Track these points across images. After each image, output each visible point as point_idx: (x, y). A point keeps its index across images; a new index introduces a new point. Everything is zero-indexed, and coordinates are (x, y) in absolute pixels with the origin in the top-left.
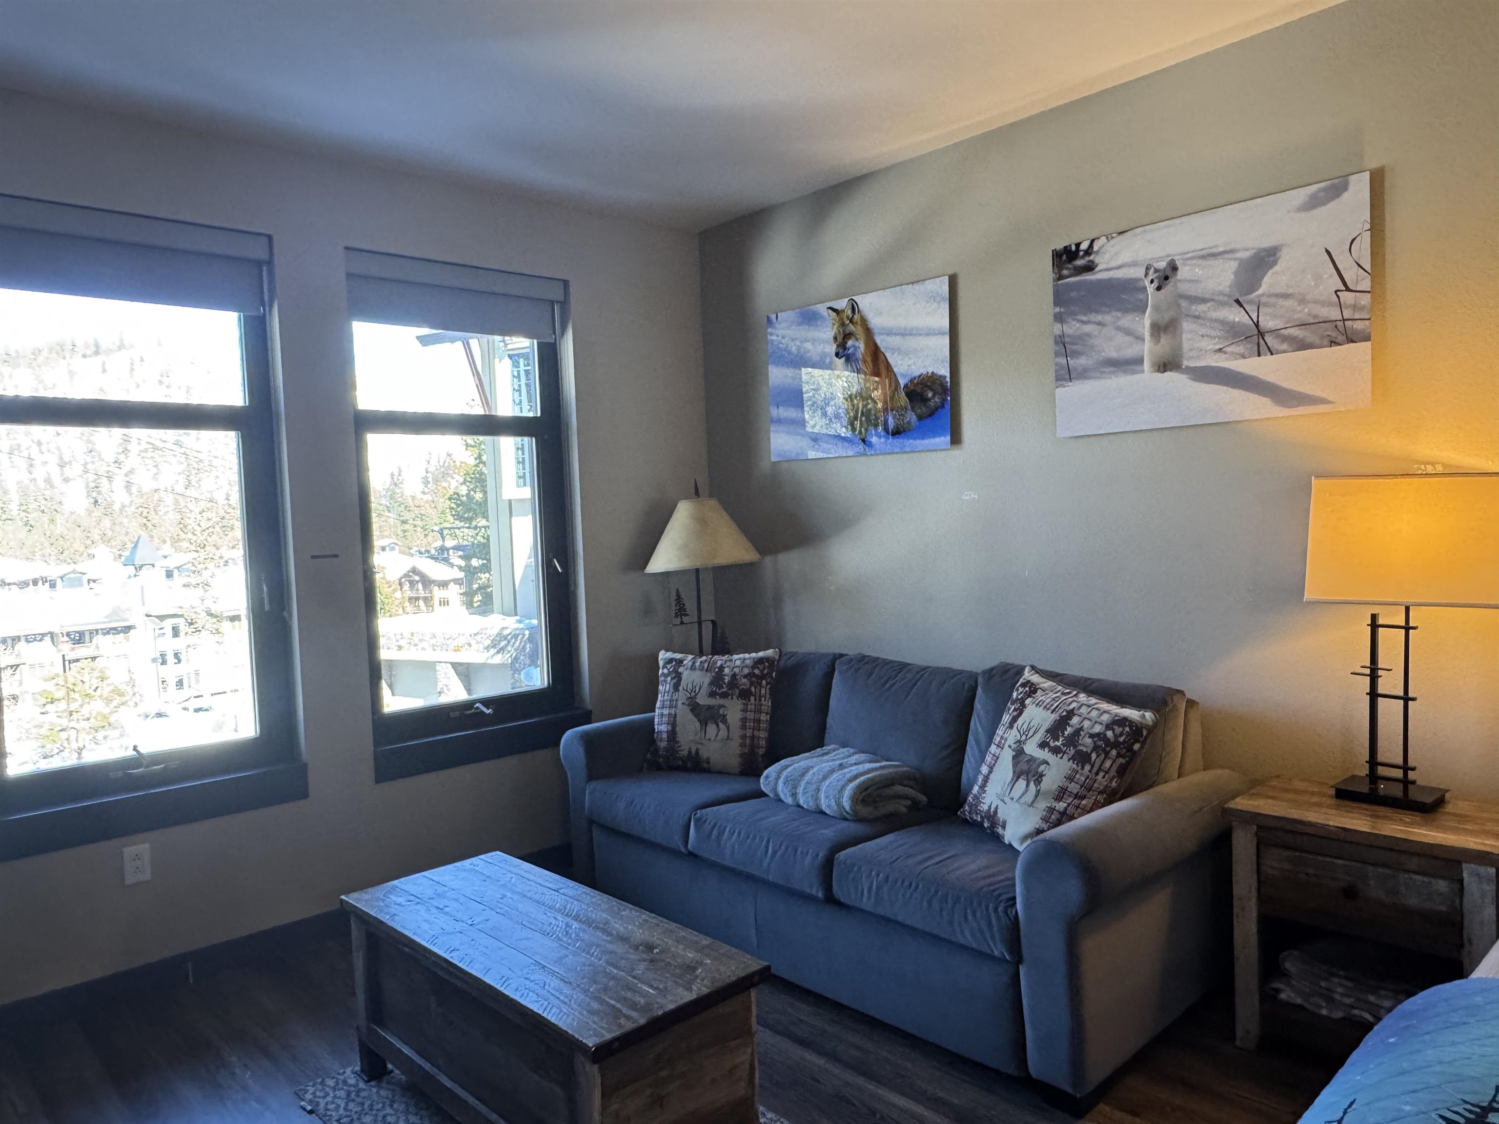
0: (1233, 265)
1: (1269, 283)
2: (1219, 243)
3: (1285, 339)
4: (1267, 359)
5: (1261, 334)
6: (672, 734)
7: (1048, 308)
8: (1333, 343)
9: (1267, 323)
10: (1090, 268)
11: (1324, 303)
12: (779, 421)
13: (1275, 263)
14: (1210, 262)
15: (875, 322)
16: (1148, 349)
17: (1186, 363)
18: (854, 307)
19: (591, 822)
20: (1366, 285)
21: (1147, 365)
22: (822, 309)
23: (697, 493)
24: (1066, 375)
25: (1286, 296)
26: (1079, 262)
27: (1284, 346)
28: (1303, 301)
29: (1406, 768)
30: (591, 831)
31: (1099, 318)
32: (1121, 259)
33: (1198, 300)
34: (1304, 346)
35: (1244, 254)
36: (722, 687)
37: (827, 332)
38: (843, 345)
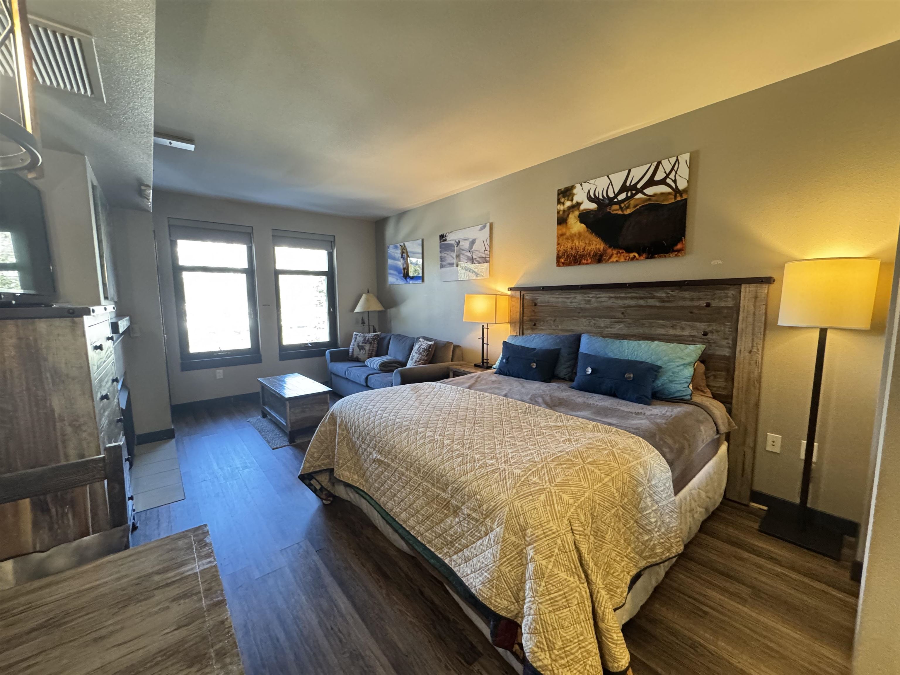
0: (469, 242)
1: (475, 247)
2: (466, 236)
3: (477, 261)
4: (474, 265)
5: (473, 259)
7: (439, 250)
8: (484, 263)
9: (474, 257)
10: (445, 240)
11: (482, 253)
12: (390, 274)
13: (475, 243)
14: (465, 241)
15: (409, 250)
16: (455, 261)
18: (404, 245)
19: (331, 373)
20: (489, 250)
21: (455, 265)
22: (398, 245)
23: (368, 292)
24: (442, 266)
25: (477, 251)
26: (444, 239)
28: (479, 252)
29: (487, 360)
30: (331, 376)
31: (447, 253)
32: (451, 238)
33: (463, 250)
34: (480, 263)
35: (470, 240)
36: (366, 341)
37: (399, 251)
38: (402, 255)
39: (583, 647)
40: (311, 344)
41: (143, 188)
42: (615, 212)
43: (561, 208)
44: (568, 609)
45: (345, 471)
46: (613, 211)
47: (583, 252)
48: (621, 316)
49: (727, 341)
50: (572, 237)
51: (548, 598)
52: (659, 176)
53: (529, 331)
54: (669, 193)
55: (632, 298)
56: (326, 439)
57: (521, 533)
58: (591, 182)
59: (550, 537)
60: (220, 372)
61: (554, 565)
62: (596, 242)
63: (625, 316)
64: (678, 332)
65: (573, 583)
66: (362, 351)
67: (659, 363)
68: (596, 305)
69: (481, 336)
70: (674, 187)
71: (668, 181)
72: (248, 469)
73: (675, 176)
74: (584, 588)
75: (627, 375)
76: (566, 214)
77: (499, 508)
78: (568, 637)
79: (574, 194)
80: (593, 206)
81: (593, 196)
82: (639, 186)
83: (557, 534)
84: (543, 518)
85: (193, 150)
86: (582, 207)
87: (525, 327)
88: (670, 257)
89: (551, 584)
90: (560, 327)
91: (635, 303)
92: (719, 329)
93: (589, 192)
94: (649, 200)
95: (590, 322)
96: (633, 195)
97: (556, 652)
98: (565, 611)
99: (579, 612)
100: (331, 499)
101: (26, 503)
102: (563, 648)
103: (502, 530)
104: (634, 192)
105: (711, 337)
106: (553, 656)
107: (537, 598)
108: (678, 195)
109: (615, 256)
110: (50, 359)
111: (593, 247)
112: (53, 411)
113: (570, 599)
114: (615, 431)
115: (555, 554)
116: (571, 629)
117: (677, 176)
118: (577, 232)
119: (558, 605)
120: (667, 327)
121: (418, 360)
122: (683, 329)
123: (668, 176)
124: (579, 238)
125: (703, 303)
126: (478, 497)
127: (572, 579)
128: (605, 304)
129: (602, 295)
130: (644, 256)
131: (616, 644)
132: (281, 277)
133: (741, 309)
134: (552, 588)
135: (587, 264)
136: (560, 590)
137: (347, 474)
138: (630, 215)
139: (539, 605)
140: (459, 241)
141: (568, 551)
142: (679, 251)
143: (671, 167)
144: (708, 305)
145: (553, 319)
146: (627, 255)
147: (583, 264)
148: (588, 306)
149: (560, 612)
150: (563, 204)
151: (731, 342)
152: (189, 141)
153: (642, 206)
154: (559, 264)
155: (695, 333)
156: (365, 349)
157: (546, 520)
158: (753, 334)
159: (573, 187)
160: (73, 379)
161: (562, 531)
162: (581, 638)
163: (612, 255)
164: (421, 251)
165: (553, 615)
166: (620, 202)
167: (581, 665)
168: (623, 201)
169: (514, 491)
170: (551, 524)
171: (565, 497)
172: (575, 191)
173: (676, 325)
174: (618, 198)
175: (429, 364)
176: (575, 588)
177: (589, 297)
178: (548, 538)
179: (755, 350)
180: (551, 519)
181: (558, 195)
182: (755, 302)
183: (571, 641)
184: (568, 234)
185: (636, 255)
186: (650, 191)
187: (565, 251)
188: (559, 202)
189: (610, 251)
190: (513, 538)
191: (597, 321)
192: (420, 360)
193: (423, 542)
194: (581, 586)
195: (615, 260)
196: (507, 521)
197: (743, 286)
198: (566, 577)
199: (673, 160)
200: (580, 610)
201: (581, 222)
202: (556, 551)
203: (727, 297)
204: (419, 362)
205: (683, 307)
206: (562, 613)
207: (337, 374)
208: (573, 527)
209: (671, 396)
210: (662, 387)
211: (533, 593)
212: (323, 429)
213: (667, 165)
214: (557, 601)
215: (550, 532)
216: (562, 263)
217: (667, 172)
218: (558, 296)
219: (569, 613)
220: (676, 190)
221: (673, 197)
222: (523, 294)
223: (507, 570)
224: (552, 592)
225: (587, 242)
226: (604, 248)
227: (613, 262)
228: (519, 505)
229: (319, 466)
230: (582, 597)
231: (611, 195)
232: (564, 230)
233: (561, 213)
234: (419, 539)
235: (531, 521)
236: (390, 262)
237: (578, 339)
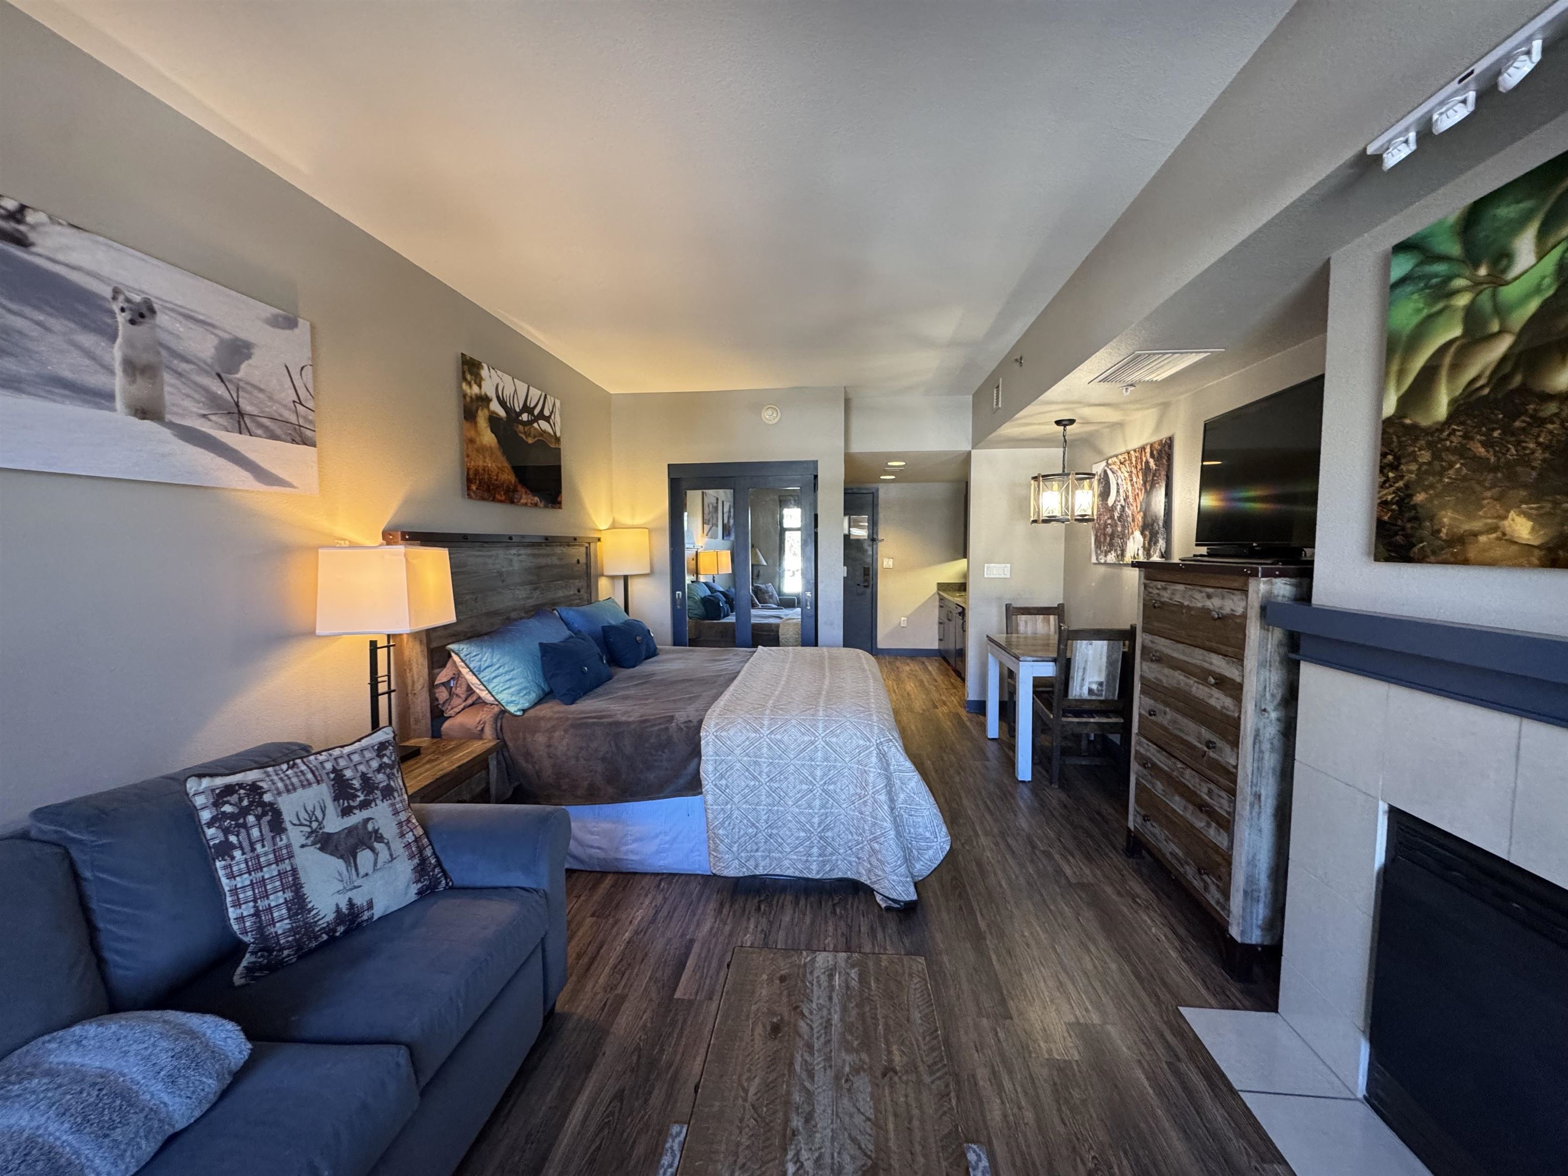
0: (215, 340)
1: (244, 371)
3: (261, 426)
4: (245, 437)
5: (241, 414)
8: (293, 441)
9: (246, 407)
11: (285, 406)
13: (249, 356)
14: (191, 325)
16: (121, 385)
17: (168, 417)
20: (311, 405)
21: (119, 404)
25: (261, 390)
27: (259, 432)
28: (271, 398)
33: (179, 357)
34: (273, 437)
35: (226, 336)
42: (521, 435)
46: (518, 432)
50: (483, 451)
52: (546, 411)
58: (499, 373)
71: (551, 421)
76: (474, 405)
79: (483, 379)
80: (502, 413)
81: (502, 396)
82: (535, 413)
86: (493, 408)
88: (555, 508)
92: (583, 584)
93: (498, 388)
94: (543, 435)
96: (533, 422)
104: (533, 418)
105: (582, 592)
109: (524, 496)
111: (506, 476)
118: (489, 445)
122: (570, 588)
123: (551, 415)
124: (492, 457)
125: (576, 560)
130: (543, 502)
133: (591, 565)
135: (501, 501)
138: (531, 445)
142: (559, 503)
143: (552, 407)
144: (578, 562)
146: (532, 497)
147: (497, 500)
150: (471, 385)
153: (540, 441)
154: (469, 493)
155: (575, 591)
159: (480, 365)
163: (522, 494)
166: (523, 424)
172: (484, 375)
174: (522, 416)
181: (463, 363)
184: (478, 443)
185: (538, 500)
186: (542, 424)
187: (476, 472)
188: (465, 378)
189: (519, 487)
195: (524, 502)
199: (553, 400)
201: (492, 431)
203: (584, 554)
216: (473, 492)
217: (550, 411)
220: (555, 437)
221: (554, 441)
225: (499, 466)
226: (515, 482)
227: (522, 504)
231: (517, 408)
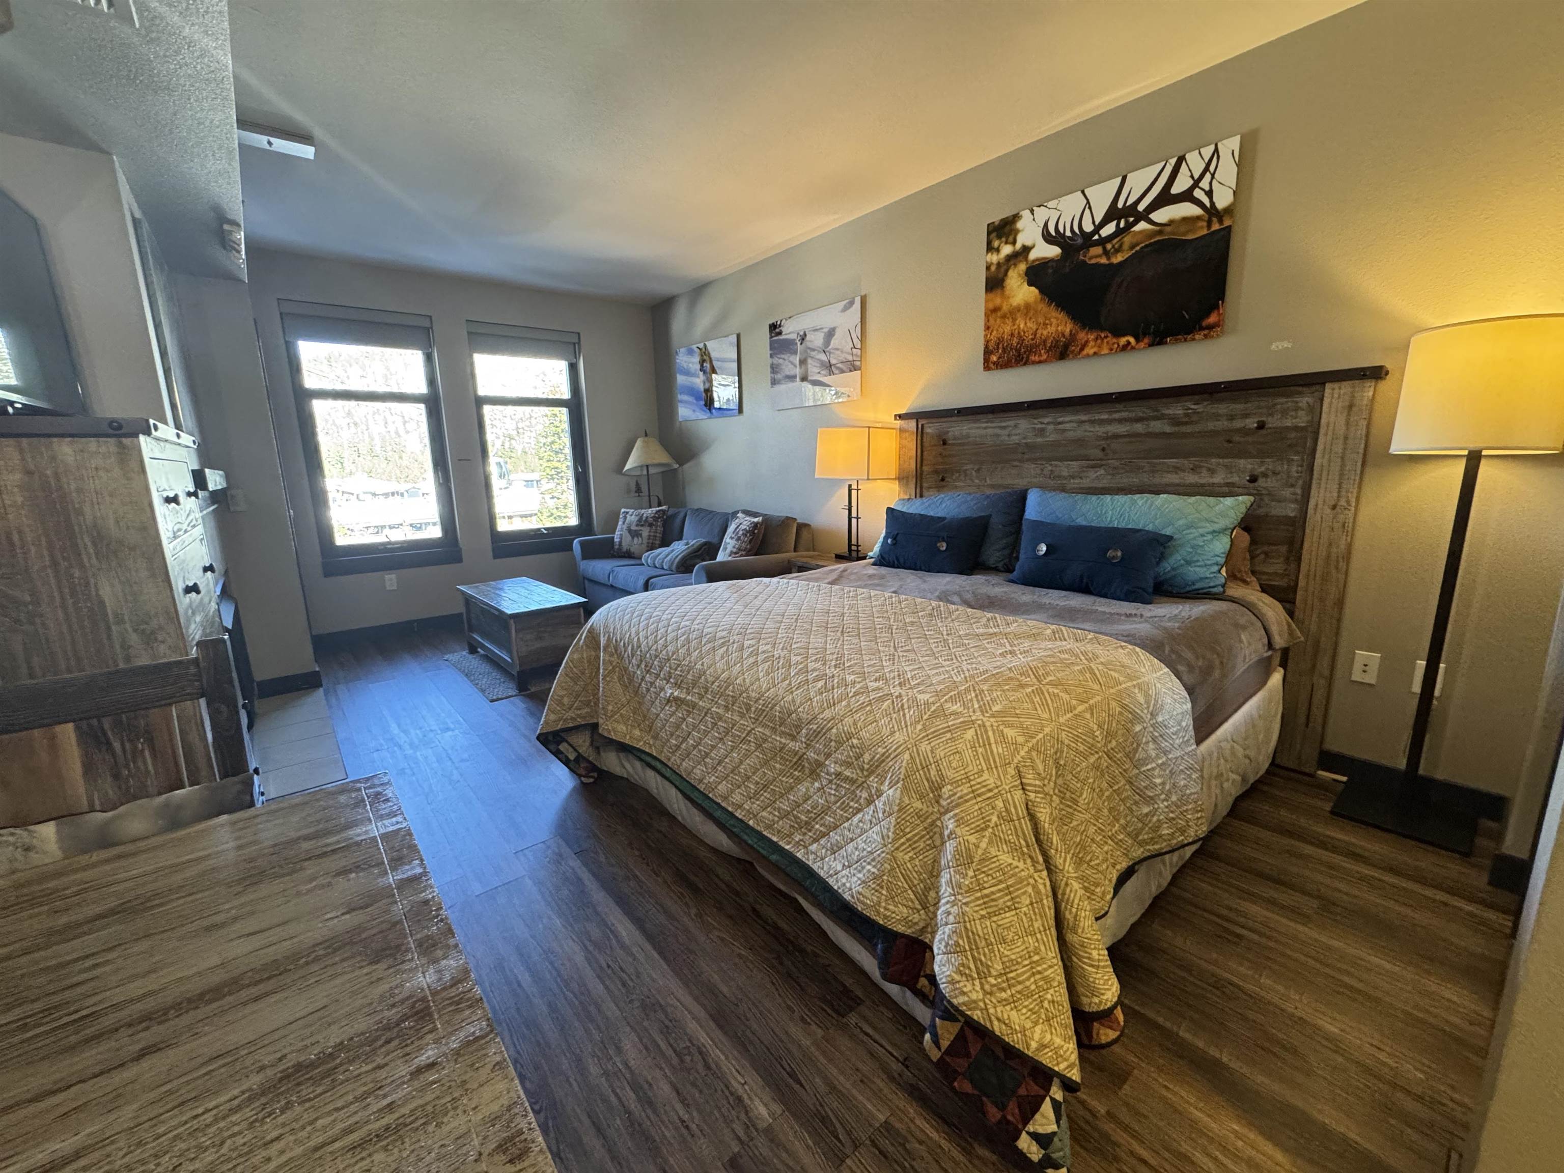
0: (823, 335)
1: (834, 343)
2: (818, 324)
3: (838, 368)
4: (832, 377)
5: (831, 366)
6: (620, 542)
7: (769, 352)
8: (851, 371)
9: (833, 361)
10: (780, 333)
11: (848, 353)
12: (681, 402)
13: (834, 335)
14: (816, 333)
15: (713, 355)
16: (798, 371)
17: (810, 378)
18: (705, 345)
19: (584, 578)
20: (859, 346)
21: (798, 379)
22: (694, 347)
23: (646, 435)
24: (774, 382)
25: (837, 349)
26: (777, 330)
27: (837, 371)
28: (842, 352)
29: (858, 546)
30: (584, 583)
31: (783, 356)
32: (790, 330)
33: (814, 350)
34: (842, 371)
35: (826, 330)
36: (641, 522)
37: (696, 359)
38: (702, 366)
39: (1039, 972)
40: (545, 529)
41: (226, 227)
42: (1093, 261)
43: (994, 258)
44: (1014, 913)
45: (618, 722)
46: (1091, 258)
47: (1032, 339)
48: (1100, 454)
49: (1292, 489)
50: (1013, 313)
51: (979, 894)
52: (1181, 185)
53: (932, 492)
54: (1198, 218)
55: (1120, 421)
56: (583, 673)
57: (931, 795)
58: (1050, 204)
59: (984, 797)
60: (391, 579)
61: (990, 842)
62: (1057, 319)
63: (1106, 455)
64: (1203, 478)
65: (1023, 870)
66: (636, 539)
67: (1168, 531)
68: (1052, 437)
69: (847, 504)
70: (1208, 204)
71: (1198, 194)
72: (450, 733)
73: (1211, 183)
74: (1042, 880)
75: (1110, 553)
76: (1003, 270)
77: (892, 756)
78: (1013, 957)
79: (1017, 231)
80: (1053, 251)
81: (1052, 231)
82: (1141, 207)
83: (996, 791)
84: (970, 768)
85: (311, 157)
86: (1033, 255)
87: (925, 485)
88: (1194, 339)
89: (984, 872)
90: (989, 482)
91: (1124, 429)
92: (1279, 468)
93: (1046, 224)
94: (1160, 232)
95: (1042, 470)
96: (1129, 226)
97: (992, 980)
98: (1008, 915)
99: (1033, 917)
100: (595, 775)
101: (67, 732)
102: (1005, 974)
103: (899, 792)
104: (1131, 219)
105: (1264, 485)
106: (987, 987)
107: (960, 897)
108: (1215, 220)
109: (1092, 343)
110: (87, 509)
111: (1051, 329)
112: (102, 603)
113: (1017, 897)
114: (1091, 639)
115: (992, 825)
116: (1019, 944)
117: (1214, 182)
118: (1022, 303)
119: (996, 906)
120: (1184, 471)
121: (735, 550)
122: (1212, 472)
123: (1196, 184)
124: (1026, 315)
125: (1252, 423)
126: (855, 741)
127: (1021, 865)
128: (1070, 435)
129: (1067, 419)
130: (1146, 340)
131: (1098, 967)
132: (487, 409)
133: (1322, 431)
134: (985, 879)
135: (1040, 362)
136: (1001, 882)
137: (622, 728)
138: (1121, 264)
139: (963, 906)
140: (805, 335)
141: (1015, 818)
142: (1211, 327)
143: (1203, 166)
144: (1261, 426)
145: (976, 467)
146: (1115, 340)
147: (1034, 363)
148: (1039, 440)
149: (1000, 917)
150: (998, 250)
151: (1299, 491)
152: (305, 138)
153: (1146, 246)
154: (988, 365)
155: (1235, 479)
156: (641, 535)
157: (976, 770)
158: (1341, 475)
159: (1016, 217)
160: (132, 549)
161: (1004, 786)
162: (1036, 958)
163: (1087, 342)
164: (735, 356)
165: (988, 924)
166: (1103, 241)
167: (1035, 1000)
168: (1110, 238)
169: (919, 727)
170: (986, 775)
171: (1010, 733)
172: (1020, 225)
173: (1201, 467)
174: (1101, 232)
175: (756, 555)
176: (1027, 879)
177: (1042, 423)
178: (979, 799)
179: (1343, 502)
180: (985, 768)
181: (989, 233)
182: (1349, 415)
183: (1018, 963)
184: (1005, 308)
185: (1132, 340)
186: (1161, 216)
187: (1000, 340)
188: (990, 248)
189: (1082, 336)
190: (918, 805)
191: (1056, 466)
192: (739, 549)
193: (759, 828)
194: (1036, 875)
195: (1091, 352)
196: (907, 776)
197: (1328, 386)
198: (1010, 861)
199: (1208, 151)
200: (1035, 914)
201: (1030, 284)
202: (994, 819)
203: (1297, 409)
204: (736, 553)
205: (1214, 433)
206: (1003, 919)
207: (595, 579)
208: (1024, 780)
209: (1188, 589)
210: (1173, 573)
211: (953, 890)
212: (576, 656)
213: (1195, 162)
214: (993, 900)
215: (983, 790)
216: (994, 363)
217: (1196, 176)
218: (984, 425)
219: (1015, 918)
220: (1212, 212)
221: (1205, 224)
222: (922, 425)
223: (907, 857)
224: (986, 885)
225: (1041, 320)
226: (1071, 331)
227: (1088, 356)
228: (929, 748)
229: (572, 718)
230: (1038, 892)
231: (1088, 227)
232: (998, 301)
233: (993, 268)
234: (751, 823)
235: (950, 774)
236: (681, 379)
237: (1022, 498)
